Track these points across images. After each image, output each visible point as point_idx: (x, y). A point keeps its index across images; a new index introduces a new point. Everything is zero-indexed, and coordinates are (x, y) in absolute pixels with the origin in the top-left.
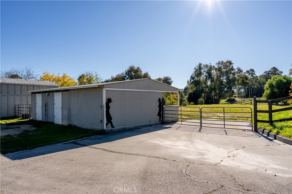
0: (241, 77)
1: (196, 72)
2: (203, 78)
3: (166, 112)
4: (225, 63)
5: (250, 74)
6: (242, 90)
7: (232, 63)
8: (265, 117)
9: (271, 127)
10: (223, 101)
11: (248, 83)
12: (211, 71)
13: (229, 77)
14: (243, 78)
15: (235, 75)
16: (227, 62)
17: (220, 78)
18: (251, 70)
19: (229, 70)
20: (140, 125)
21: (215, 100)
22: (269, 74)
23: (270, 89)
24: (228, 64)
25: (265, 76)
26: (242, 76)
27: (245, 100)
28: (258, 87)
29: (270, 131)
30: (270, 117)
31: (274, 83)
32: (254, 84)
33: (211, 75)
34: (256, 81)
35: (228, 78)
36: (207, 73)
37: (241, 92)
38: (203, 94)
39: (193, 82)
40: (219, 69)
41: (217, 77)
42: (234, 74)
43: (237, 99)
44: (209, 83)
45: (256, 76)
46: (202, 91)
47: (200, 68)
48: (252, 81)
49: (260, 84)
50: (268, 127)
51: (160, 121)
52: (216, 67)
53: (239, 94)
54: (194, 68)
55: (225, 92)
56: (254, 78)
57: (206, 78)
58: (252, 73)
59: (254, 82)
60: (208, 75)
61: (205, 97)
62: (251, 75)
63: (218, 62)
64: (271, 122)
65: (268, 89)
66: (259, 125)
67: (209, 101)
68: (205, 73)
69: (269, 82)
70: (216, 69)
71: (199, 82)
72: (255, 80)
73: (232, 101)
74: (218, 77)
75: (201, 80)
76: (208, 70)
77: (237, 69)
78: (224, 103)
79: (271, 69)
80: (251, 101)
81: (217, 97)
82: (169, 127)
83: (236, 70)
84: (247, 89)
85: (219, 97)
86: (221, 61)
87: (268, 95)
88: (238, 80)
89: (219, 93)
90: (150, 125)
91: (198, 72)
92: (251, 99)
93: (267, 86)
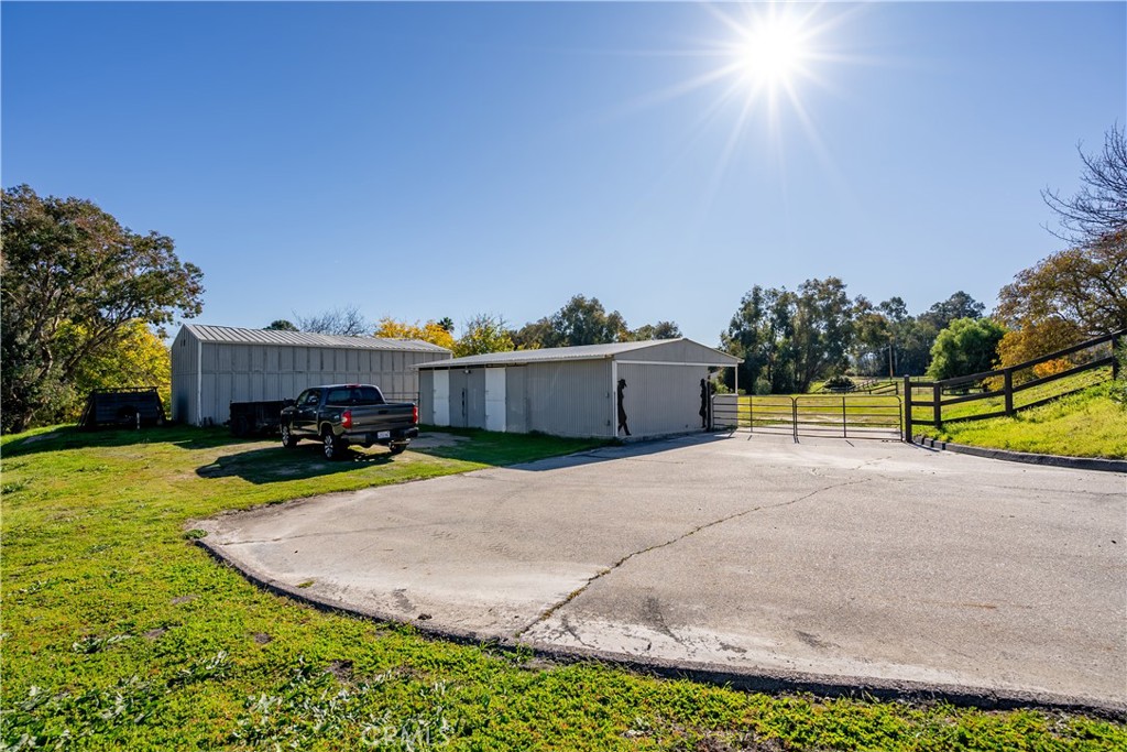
0: (868, 323)
1: (745, 309)
2: (763, 324)
3: (716, 408)
4: (822, 286)
5: (892, 311)
6: (870, 356)
7: (843, 283)
8: (927, 413)
9: (939, 432)
10: (817, 386)
11: (887, 338)
12: (786, 306)
13: (835, 321)
14: (873, 324)
15: (850, 316)
16: (829, 283)
17: (811, 323)
18: (894, 300)
19: (835, 303)
20: (671, 432)
21: (796, 383)
22: (944, 311)
23: (945, 354)
24: (831, 287)
25: (934, 316)
26: (870, 320)
27: (878, 384)
28: (916, 348)
29: (936, 439)
30: (938, 413)
31: (957, 339)
32: (902, 338)
33: (787, 318)
34: (908, 332)
35: (831, 325)
36: (774, 312)
37: (867, 362)
38: (765, 369)
39: (737, 336)
40: (808, 302)
41: (803, 323)
42: (848, 314)
43: (855, 380)
44: (780, 339)
45: (909, 317)
46: (762, 360)
47: (757, 300)
48: (898, 332)
49: (920, 339)
50: (932, 432)
51: (704, 426)
52: (800, 296)
53: (860, 366)
54: (740, 300)
55: (825, 361)
56: (902, 322)
57: (773, 326)
58: (896, 309)
59: (903, 333)
60: (779, 316)
61: (769, 374)
62: (894, 314)
63: (804, 282)
64: (938, 423)
65: (940, 354)
66: (915, 429)
67: (781, 386)
68: (769, 312)
69: (944, 337)
70: (799, 302)
71: (755, 335)
72: (906, 327)
73: (842, 387)
74: (806, 323)
75: (759, 330)
76: (777, 305)
77: (857, 299)
78: (821, 390)
79: (953, 297)
80: (896, 384)
81: (803, 376)
82: (729, 438)
83: (855, 304)
84: (884, 352)
85: (807, 375)
86: (811, 280)
87: (941, 370)
88: (860, 330)
89: (807, 364)
90: (687, 434)
91: (752, 310)
92: (894, 380)
93: (938, 344)
